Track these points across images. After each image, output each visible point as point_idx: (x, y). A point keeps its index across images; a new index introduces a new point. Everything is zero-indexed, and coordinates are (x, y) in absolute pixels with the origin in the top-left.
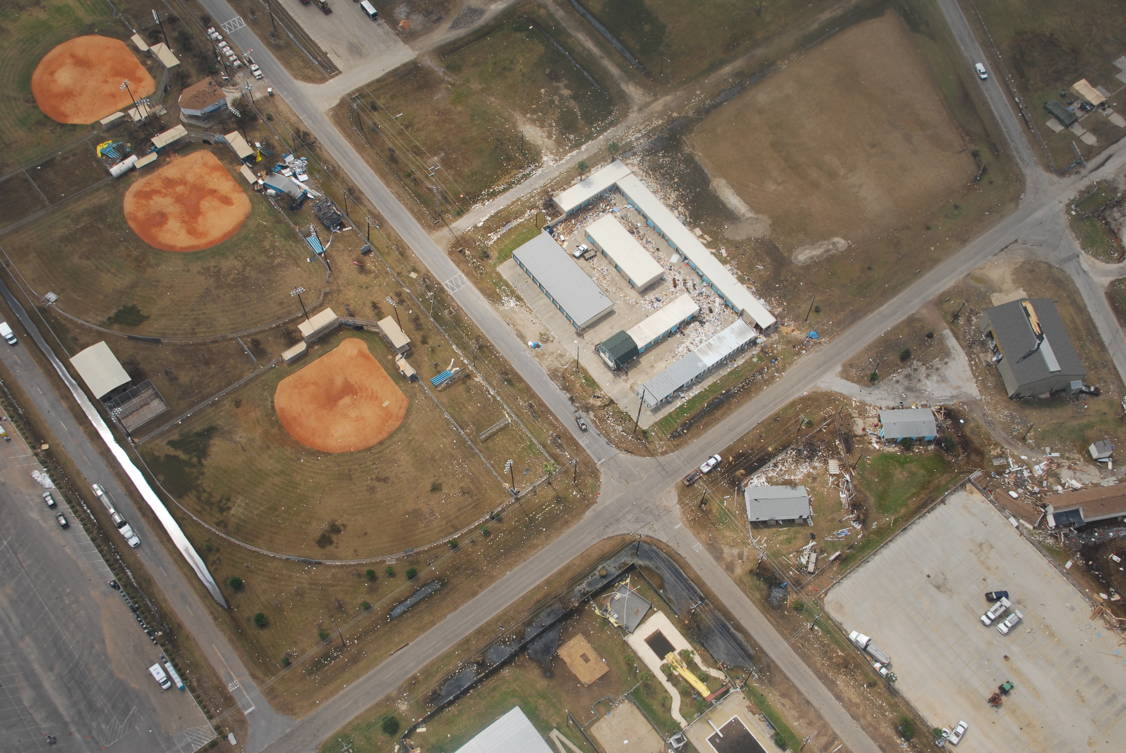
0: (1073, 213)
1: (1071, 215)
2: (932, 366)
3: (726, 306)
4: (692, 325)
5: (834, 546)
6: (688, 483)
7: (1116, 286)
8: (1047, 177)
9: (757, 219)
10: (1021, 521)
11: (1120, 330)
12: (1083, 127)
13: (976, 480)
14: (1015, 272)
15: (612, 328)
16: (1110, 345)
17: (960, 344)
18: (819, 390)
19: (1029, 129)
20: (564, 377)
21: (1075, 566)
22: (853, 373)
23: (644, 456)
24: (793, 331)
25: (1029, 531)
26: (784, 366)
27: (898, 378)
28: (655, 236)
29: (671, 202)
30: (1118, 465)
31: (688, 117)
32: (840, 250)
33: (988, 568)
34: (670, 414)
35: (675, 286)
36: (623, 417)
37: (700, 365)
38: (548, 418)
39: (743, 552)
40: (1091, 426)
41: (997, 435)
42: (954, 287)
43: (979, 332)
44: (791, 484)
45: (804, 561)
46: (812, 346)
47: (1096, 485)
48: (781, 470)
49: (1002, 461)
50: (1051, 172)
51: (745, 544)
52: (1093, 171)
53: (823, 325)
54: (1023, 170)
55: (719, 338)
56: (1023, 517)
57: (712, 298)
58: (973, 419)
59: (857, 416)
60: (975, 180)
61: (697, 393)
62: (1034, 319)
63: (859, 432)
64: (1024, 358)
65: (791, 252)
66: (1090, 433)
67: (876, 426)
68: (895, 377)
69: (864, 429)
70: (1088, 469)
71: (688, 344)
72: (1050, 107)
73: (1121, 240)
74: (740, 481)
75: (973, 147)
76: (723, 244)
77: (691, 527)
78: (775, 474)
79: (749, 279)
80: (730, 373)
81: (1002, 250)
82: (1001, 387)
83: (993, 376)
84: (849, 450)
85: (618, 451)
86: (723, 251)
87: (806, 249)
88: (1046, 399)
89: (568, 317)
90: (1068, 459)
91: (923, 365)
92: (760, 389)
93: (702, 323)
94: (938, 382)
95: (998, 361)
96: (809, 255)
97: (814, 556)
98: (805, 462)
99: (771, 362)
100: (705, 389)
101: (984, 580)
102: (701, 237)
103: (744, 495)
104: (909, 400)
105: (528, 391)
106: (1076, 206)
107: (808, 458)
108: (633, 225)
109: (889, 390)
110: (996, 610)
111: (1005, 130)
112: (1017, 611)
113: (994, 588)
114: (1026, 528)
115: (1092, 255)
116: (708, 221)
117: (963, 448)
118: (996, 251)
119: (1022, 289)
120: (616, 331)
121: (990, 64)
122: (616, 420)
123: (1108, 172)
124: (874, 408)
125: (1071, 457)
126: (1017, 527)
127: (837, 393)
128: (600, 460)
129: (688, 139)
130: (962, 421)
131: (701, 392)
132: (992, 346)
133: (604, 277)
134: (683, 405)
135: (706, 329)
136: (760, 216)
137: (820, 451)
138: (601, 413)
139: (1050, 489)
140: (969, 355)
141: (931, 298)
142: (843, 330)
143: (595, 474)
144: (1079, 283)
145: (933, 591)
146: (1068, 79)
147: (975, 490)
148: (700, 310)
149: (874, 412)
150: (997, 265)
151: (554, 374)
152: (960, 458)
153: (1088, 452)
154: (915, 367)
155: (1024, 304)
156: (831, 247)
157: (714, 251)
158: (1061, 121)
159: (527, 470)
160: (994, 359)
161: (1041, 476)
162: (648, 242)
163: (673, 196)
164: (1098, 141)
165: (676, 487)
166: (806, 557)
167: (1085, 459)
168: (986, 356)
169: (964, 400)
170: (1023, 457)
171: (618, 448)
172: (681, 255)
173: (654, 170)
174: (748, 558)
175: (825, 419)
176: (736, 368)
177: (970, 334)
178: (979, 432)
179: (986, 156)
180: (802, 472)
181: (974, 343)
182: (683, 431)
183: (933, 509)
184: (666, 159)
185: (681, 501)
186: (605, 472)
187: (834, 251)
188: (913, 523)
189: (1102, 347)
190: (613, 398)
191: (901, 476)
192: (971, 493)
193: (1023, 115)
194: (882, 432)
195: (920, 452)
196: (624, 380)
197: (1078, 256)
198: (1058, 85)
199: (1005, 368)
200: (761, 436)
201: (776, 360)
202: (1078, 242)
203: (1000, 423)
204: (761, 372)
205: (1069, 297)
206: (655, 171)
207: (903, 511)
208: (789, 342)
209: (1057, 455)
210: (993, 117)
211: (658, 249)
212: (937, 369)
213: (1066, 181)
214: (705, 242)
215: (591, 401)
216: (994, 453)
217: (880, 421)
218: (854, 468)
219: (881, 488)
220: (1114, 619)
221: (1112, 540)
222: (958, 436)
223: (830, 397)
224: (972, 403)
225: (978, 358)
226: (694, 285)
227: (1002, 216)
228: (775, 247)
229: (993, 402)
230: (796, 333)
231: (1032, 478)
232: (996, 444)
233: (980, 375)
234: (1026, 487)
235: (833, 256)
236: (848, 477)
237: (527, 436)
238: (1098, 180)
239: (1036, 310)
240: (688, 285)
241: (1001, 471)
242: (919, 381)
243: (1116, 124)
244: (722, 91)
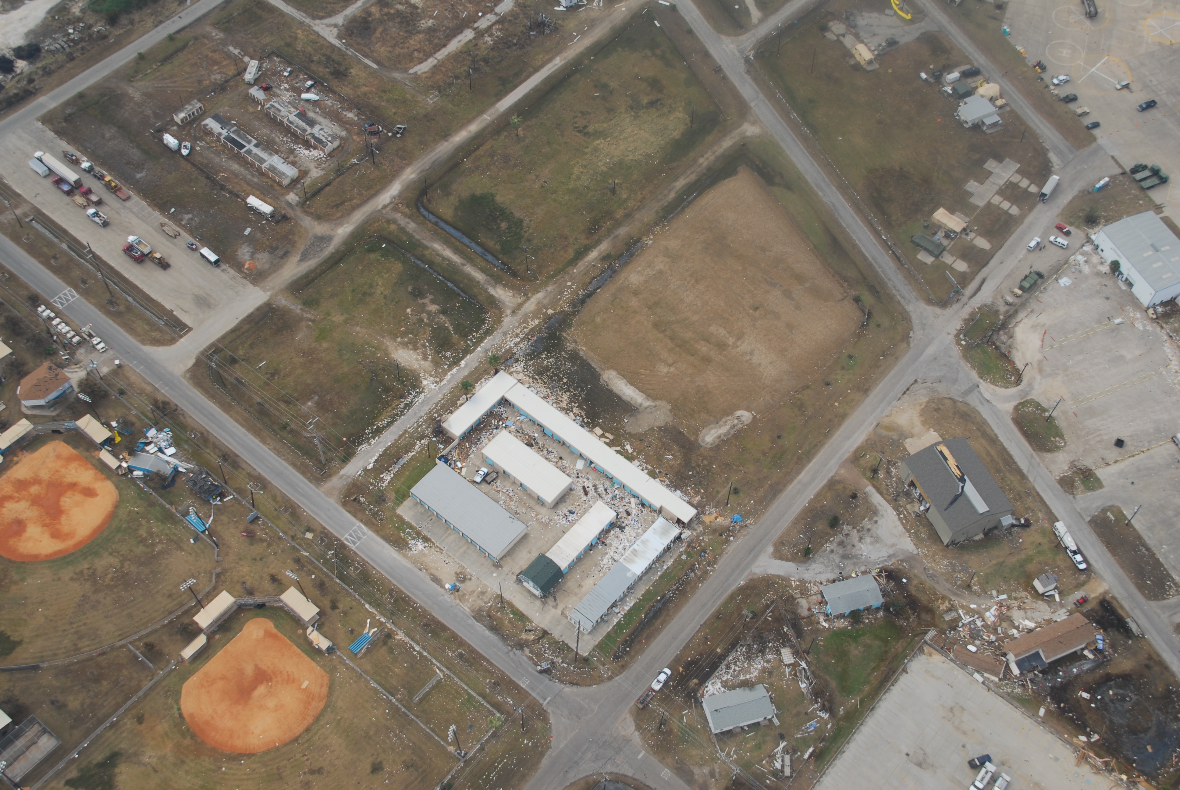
0: (963, 343)
1: (961, 345)
2: (862, 528)
3: (643, 505)
4: (612, 532)
5: (805, 742)
6: (641, 706)
7: (1020, 410)
8: (930, 311)
9: (655, 406)
10: (986, 675)
11: (1034, 455)
12: (952, 255)
13: (931, 640)
14: (922, 413)
15: (530, 552)
16: (1028, 471)
17: (885, 499)
18: (755, 577)
19: (902, 265)
20: (490, 616)
21: (1048, 712)
22: (786, 552)
23: (590, 685)
24: (716, 518)
25: (996, 683)
26: (715, 558)
27: (832, 547)
28: (555, 444)
29: (564, 405)
30: (1065, 595)
31: (564, 311)
32: (746, 423)
33: (964, 733)
34: (608, 635)
35: (586, 494)
36: (561, 648)
37: (629, 575)
38: (482, 665)
39: (714, 769)
40: (1029, 559)
41: (942, 587)
42: (867, 440)
43: (900, 481)
44: (749, 684)
45: (778, 765)
46: (739, 531)
47: (1049, 621)
48: (735, 671)
49: (953, 615)
50: (933, 305)
51: (714, 759)
52: (971, 297)
53: (745, 506)
54: (906, 307)
55: (643, 542)
56: (986, 671)
57: (627, 500)
58: (915, 575)
59: (799, 596)
60: (863, 325)
61: (631, 605)
62: (952, 462)
63: (804, 613)
64: (952, 503)
65: (697, 435)
66: (1031, 567)
67: (820, 603)
68: (829, 547)
69: (809, 609)
70: (1037, 605)
71: (612, 554)
72: (917, 241)
73: (1014, 363)
74: (695, 691)
75: (853, 293)
76: (627, 440)
77: (654, 753)
78: (729, 677)
79: (660, 472)
80: (661, 577)
81: (905, 393)
82: (934, 536)
83: (924, 526)
84: (799, 634)
85: (563, 686)
86: (628, 447)
87: (711, 429)
88: (981, 540)
89: (482, 550)
90: (1016, 599)
91: (854, 528)
92: (696, 587)
93: (622, 528)
94: (872, 543)
95: (927, 510)
96: (716, 435)
97: (787, 758)
98: (757, 657)
99: (700, 556)
100: (639, 599)
101: (964, 746)
102: (602, 436)
103: (702, 707)
104: (848, 569)
105: (456, 640)
106: (965, 336)
107: (760, 652)
108: (529, 437)
109: (826, 562)
110: (983, 778)
111: (879, 270)
112: (1003, 774)
113: (975, 753)
114: (992, 681)
115: (990, 382)
116: (606, 418)
117: (911, 608)
118: (899, 395)
119: (932, 430)
120: (535, 555)
121: (851, 206)
122: (554, 652)
123: (985, 296)
124: (815, 585)
125: (1018, 596)
126: (983, 683)
127: (774, 576)
128: (545, 699)
129: (568, 335)
130: (904, 580)
131: (636, 603)
132: (916, 496)
133: (511, 499)
134: (620, 621)
135: (627, 534)
136: (658, 403)
137: (769, 642)
138: (536, 647)
139: (1007, 636)
140: (896, 508)
141: (847, 456)
142: (766, 507)
143: (543, 716)
144: (985, 413)
145: (916, 770)
146: (927, 209)
147: (934, 651)
148: (618, 515)
149: (815, 589)
150: (903, 409)
151: (478, 615)
152: (911, 620)
153: (1034, 588)
154: (847, 532)
155: (939, 448)
156: (736, 422)
157: (618, 448)
158: (931, 253)
159: (471, 727)
160: (922, 508)
161: (994, 623)
162: (549, 452)
163: (566, 397)
164: (969, 267)
165: (631, 713)
166: (780, 761)
167: (1032, 596)
168: (913, 506)
169: (901, 557)
170: (973, 606)
171: (562, 682)
172: (585, 460)
173: (540, 374)
174: (720, 774)
175: (767, 607)
176: (666, 570)
177: (892, 487)
178: (924, 588)
179: (868, 299)
180: (756, 669)
181: (898, 495)
182: (625, 650)
183: (896, 681)
184: (550, 360)
185: (638, 727)
186: (553, 712)
187: (740, 426)
188: (880, 700)
189: (1023, 476)
190: (546, 629)
191: (857, 652)
192: (930, 655)
193: (893, 252)
194: (829, 609)
195: (870, 622)
196: (553, 607)
197: (978, 386)
198: (919, 217)
199: (934, 516)
200: (706, 638)
201: (706, 552)
202: (974, 371)
203: (942, 574)
204: (692, 569)
205: (978, 429)
206: (542, 374)
207: (867, 688)
208: (714, 531)
209: (1004, 596)
210: (865, 259)
211: (561, 458)
212: (869, 530)
213: (949, 311)
214: (608, 441)
215: (524, 636)
216: (943, 607)
217: (823, 597)
218: (808, 653)
219: (839, 669)
220: (1099, 762)
221: (1078, 676)
222: (905, 597)
223: (768, 581)
224: (910, 559)
225: (906, 510)
226: (606, 490)
227: (897, 358)
228: (681, 433)
229: (931, 554)
230: (720, 520)
231: (985, 626)
232: (944, 598)
233: (911, 528)
234: (982, 637)
235: (740, 431)
236: (803, 664)
237: (463, 688)
238: (979, 305)
239: (952, 452)
240: (599, 490)
241: (954, 625)
242: (853, 546)
243: (981, 247)
244: (594, 278)
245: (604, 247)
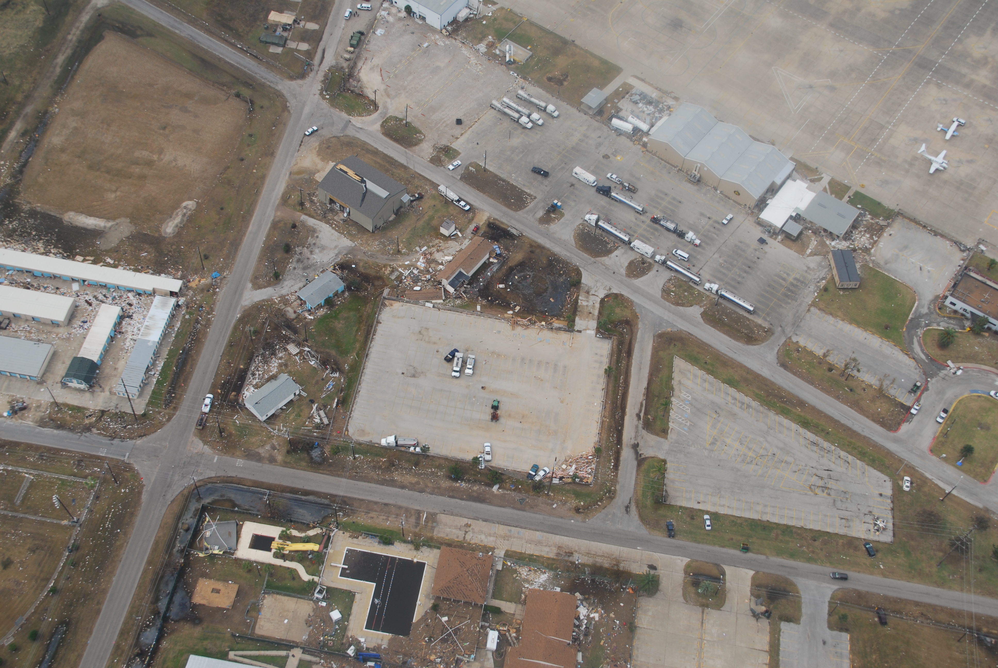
0: (327, 97)
1: (327, 99)
2: (309, 244)
3: (139, 294)
4: (124, 323)
5: (330, 398)
6: (201, 427)
7: (385, 126)
8: (295, 84)
9: (117, 224)
10: (433, 301)
11: (407, 151)
12: (294, 41)
13: (388, 295)
14: (319, 153)
15: (64, 363)
16: (407, 163)
17: (317, 219)
18: (246, 308)
19: (261, 60)
20: (52, 420)
21: (482, 307)
22: (261, 282)
23: (155, 431)
24: (199, 281)
25: (442, 304)
26: (211, 308)
27: (294, 266)
28: (48, 281)
29: (42, 250)
30: (464, 231)
31: (8, 184)
32: (193, 209)
33: (435, 343)
34: (154, 392)
35: (90, 304)
36: (119, 416)
37: (150, 344)
38: (62, 455)
39: (273, 444)
40: (432, 218)
41: (382, 260)
42: (287, 186)
43: (323, 204)
44: (274, 377)
45: (317, 420)
46: (221, 283)
47: (460, 251)
48: (259, 375)
49: (396, 274)
50: (295, 79)
51: (271, 437)
52: (320, 65)
53: (218, 264)
54: (276, 88)
55: (151, 318)
56: (433, 298)
57: (125, 296)
58: (359, 260)
59: (284, 307)
60: (250, 111)
61: (162, 365)
62: (351, 173)
63: (293, 316)
64: (363, 200)
65: (159, 231)
66: (435, 223)
67: (301, 305)
68: (291, 266)
69: (295, 312)
70: (449, 245)
71: (131, 337)
72: (264, 39)
73: (368, 97)
74: (237, 400)
75: (233, 92)
76: (105, 255)
77: (225, 453)
78: (257, 380)
79: (142, 267)
80: (176, 337)
81: (300, 145)
82: (362, 229)
83: (352, 226)
84: (295, 331)
85: (134, 441)
86: (109, 260)
87: (168, 222)
88: (394, 219)
89: (23, 377)
90: (433, 246)
91: (303, 247)
92: (206, 333)
93: (130, 317)
94: (320, 252)
95: (349, 214)
96: (174, 225)
97: (322, 413)
98: (272, 359)
99: (200, 311)
100: (166, 358)
101: (437, 352)
102: (84, 261)
103: (246, 408)
104: (311, 275)
105: (31, 448)
106: (326, 91)
107: (272, 355)
108: (23, 283)
109: (293, 277)
110: (457, 363)
111: (246, 70)
112: (469, 355)
113: (446, 352)
114: (439, 304)
115: (357, 115)
116: (81, 247)
117: (366, 282)
118: (298, 148)
119: (330, 162)
120: (68, 362)
121: (204, 33)
122: (117, 422)
123: (329, 60)
124: (292, 295)
125: (434, 244)
126: (434, 307)
127: (260, 301)
128: (124, 456)
129: (20, 200)
130: (354, 266)
131: (165, 362)
132: (338, 208)
133: (30, 332)
134: (158, 379)
135: (136, 319)
136: (118, 221)
137: (276, 346)
138: (101, 425)
139: (436, 271)
140: (327, 222)
141: (277, 202)
142: (233, 259)
143: (128, 467)
144: (363, 137)
145: (412, 380)
146: (262, 16)
147: (393, 302)
148: (122, 309)
149: (294, 298)
150: (304, 156)
151: (42, 423)
152: (369, 289)
153: (442, 235)
154: (299, 252)
155: (338, 167)
156: (185, 211)
157: (102, 264)
158: (278, 45)
159: (73, 500)
160: (345, 215)
161: (425, 267)
162: (45, 288)
163: (40, 245)
164: (309, 45)
165: (195, 435)
166: (318, 417)
167: (443, 240)
168: (339, 216)
169: (345, 252)
170: (406, 263)
171: (132, 439)
172: (78, 281)
173: (10, 236)
174: (280, 445)
175: (264, 323)
176: (178, 331)
177: (319, 210)
178: (369, 265)
179: (246, 92)
180: (274, 367)
181: (325, 214)
182: (171, 396)
183: (375, 331)
184: (14, 223)
185: (205, 443)
186: (135, 461)
187: (189, 212)
188: (370, 348)
189: (405, 168)
190: (102, 409)
191: (340, 325)
192: (392, 305)
193: (250, 54)
194: (309, 305)
195: (342, 302)
196: (101, 392)
197: (350, 121)
198: (259, 23)
199: (356, 216)
200: (229, 363)
201: (202, 307)
202: (343, 113)
203: (378, 251)
204: (197, 322)
205: (363, 149)
206: (12, 236)
207: (358, 345)
208: (202, 290)
209: (425, 248)
210: (232, 65)
211: (57, 288)
212: (314, 244)
213: (308, 80)
214: (90, 262)
215: (87, 421)
216: (387, 272)
217: (301, 300)
218: (307, 341)
219: (333, 341)
220: (525, 321)
221: (492, 277)
222: (358, 277)
223: (257, 307)
224: (352, 251)
225: (335, 221)
226: (105, 296)
227: (285, 124)
228: (145, 235)
229: (364, 241)
230: (203, 281)
231: (421, 272)
232: (385, 266)
233: (344, 231)
234: (421, 280)
235: (191, 216)
236: (307, 349)
237: (54, 478)
238: (328, 68)
239: (348, 167)
240: (100, 298)
241: (399, 278)
242: (308, 259)
243: (312, 28)
244: (21, 152)
245: (19, 126)
